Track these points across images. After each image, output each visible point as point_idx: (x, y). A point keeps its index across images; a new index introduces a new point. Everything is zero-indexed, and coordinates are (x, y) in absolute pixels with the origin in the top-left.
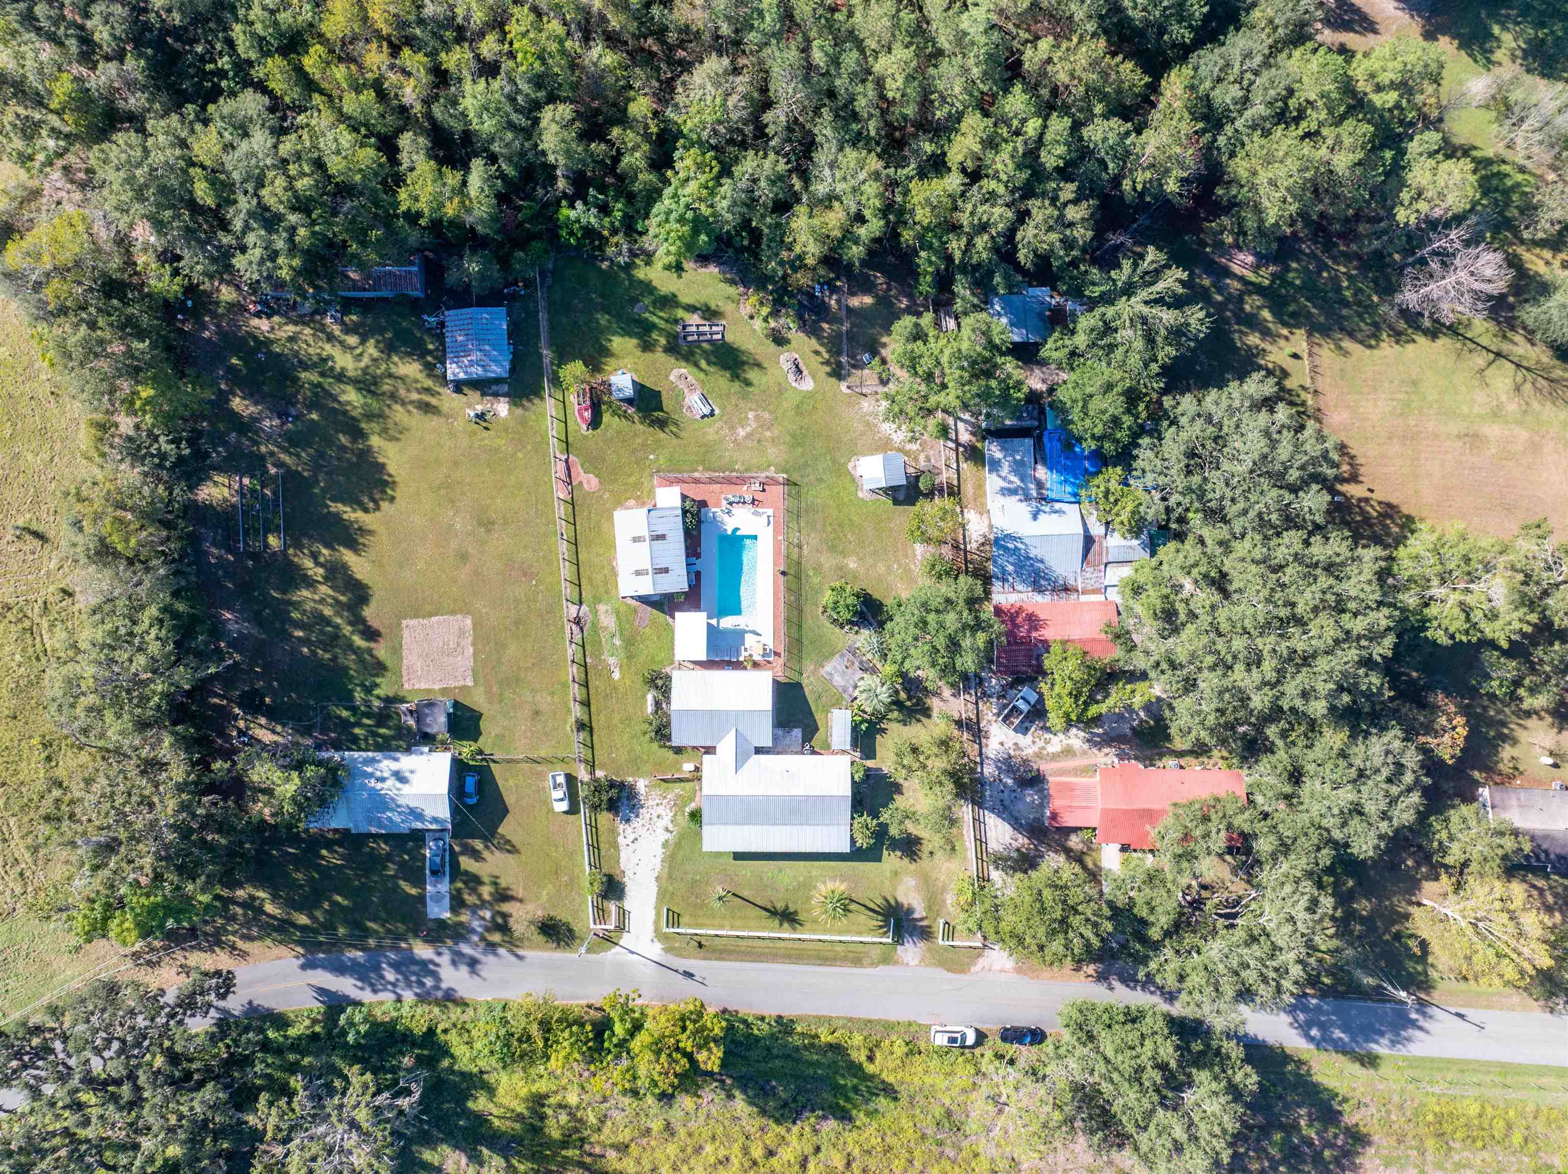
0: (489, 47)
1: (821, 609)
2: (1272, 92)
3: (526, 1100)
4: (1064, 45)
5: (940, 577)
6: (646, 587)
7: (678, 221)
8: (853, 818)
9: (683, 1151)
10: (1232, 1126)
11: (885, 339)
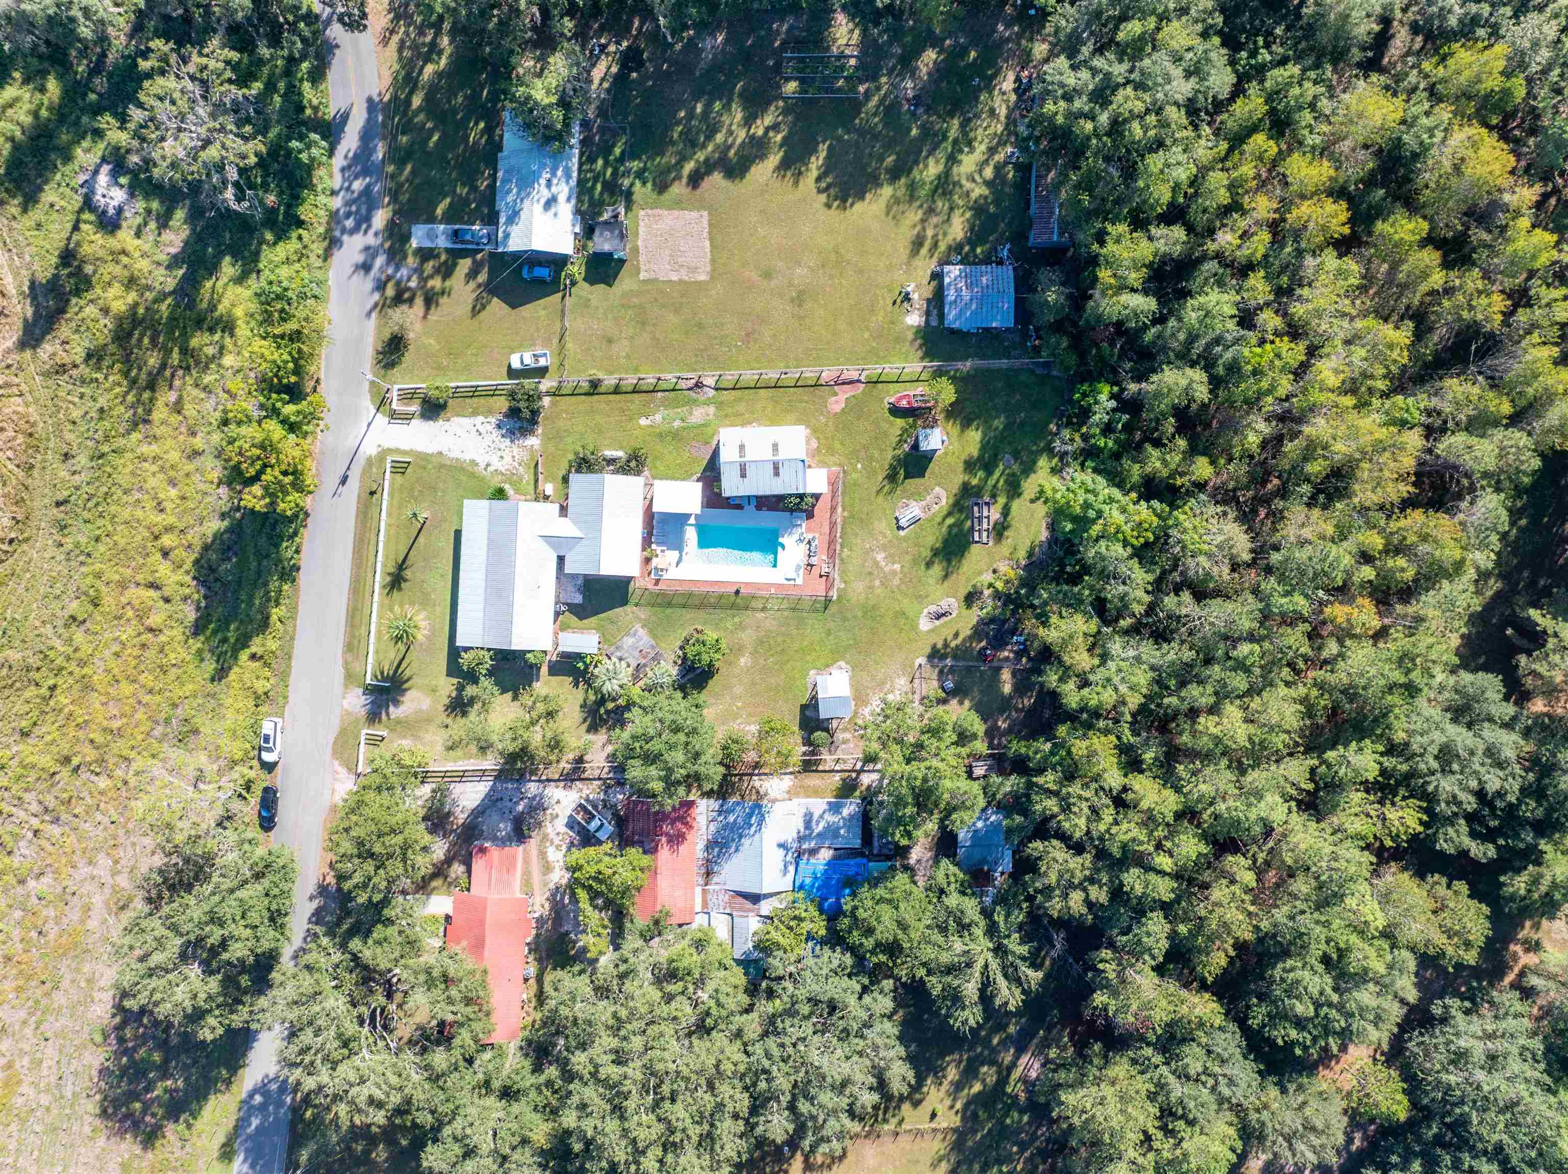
0: (1270, 320)
1: (700, 628)
2: (1192, 1105)
3: (229, 314)
4: (1247, 898)
5: (725, 748)
6: (728, 455)
7: (1085, 501)
8: (489, 650)
9: (172, 467)
10: (162, 1011)
11: (967, 703)
